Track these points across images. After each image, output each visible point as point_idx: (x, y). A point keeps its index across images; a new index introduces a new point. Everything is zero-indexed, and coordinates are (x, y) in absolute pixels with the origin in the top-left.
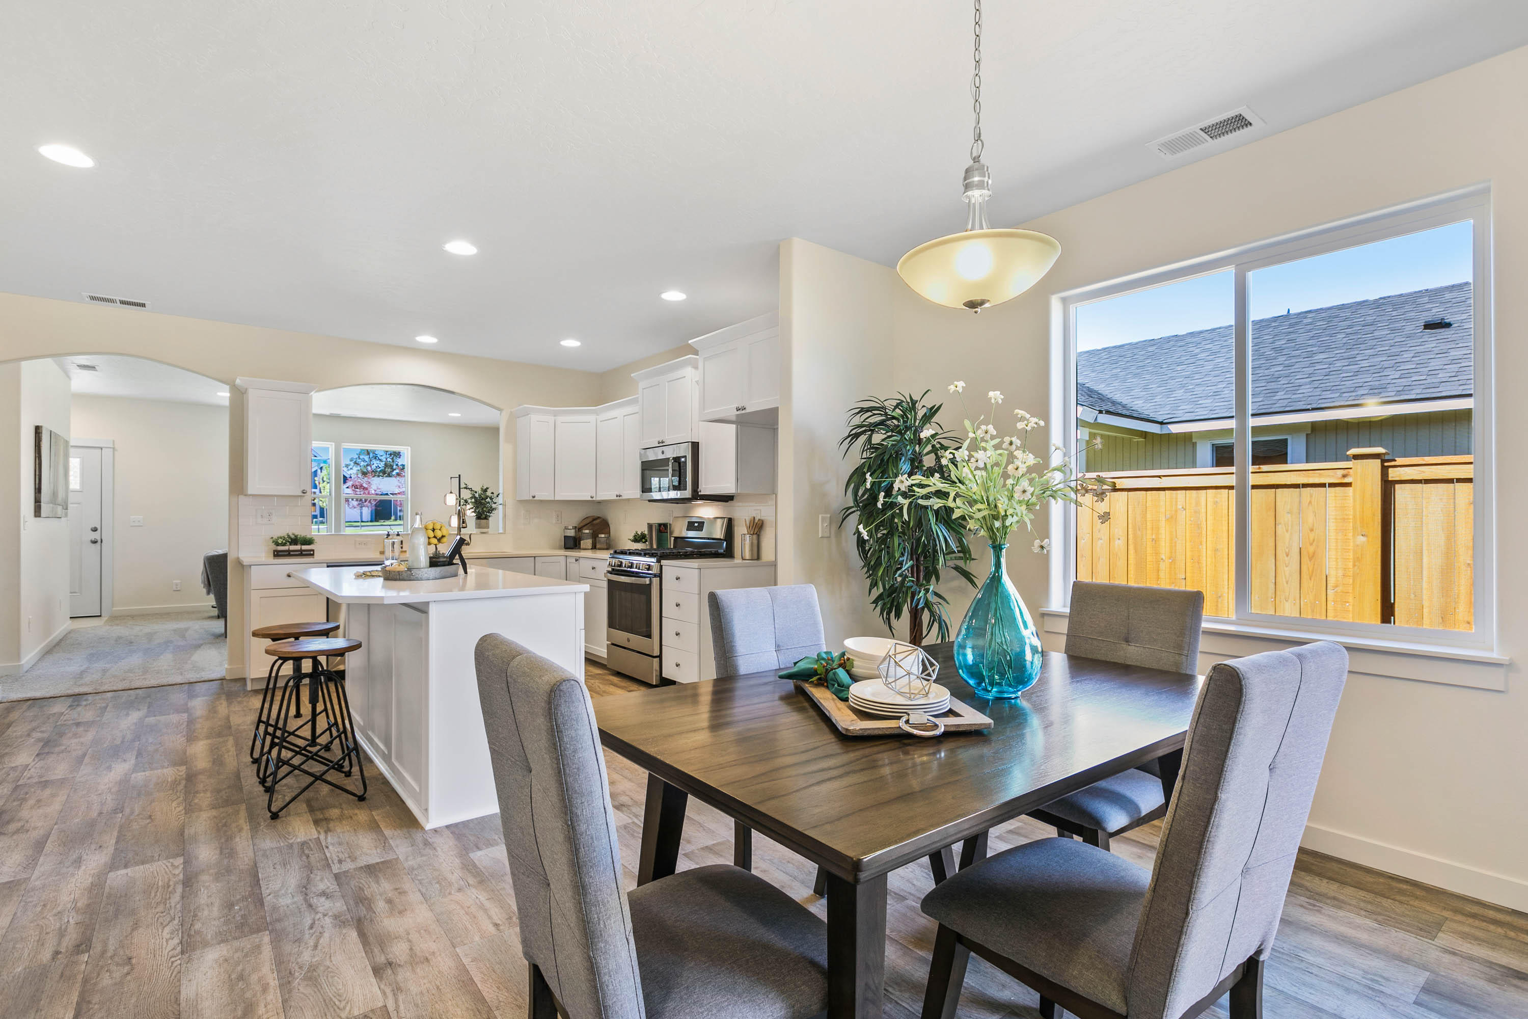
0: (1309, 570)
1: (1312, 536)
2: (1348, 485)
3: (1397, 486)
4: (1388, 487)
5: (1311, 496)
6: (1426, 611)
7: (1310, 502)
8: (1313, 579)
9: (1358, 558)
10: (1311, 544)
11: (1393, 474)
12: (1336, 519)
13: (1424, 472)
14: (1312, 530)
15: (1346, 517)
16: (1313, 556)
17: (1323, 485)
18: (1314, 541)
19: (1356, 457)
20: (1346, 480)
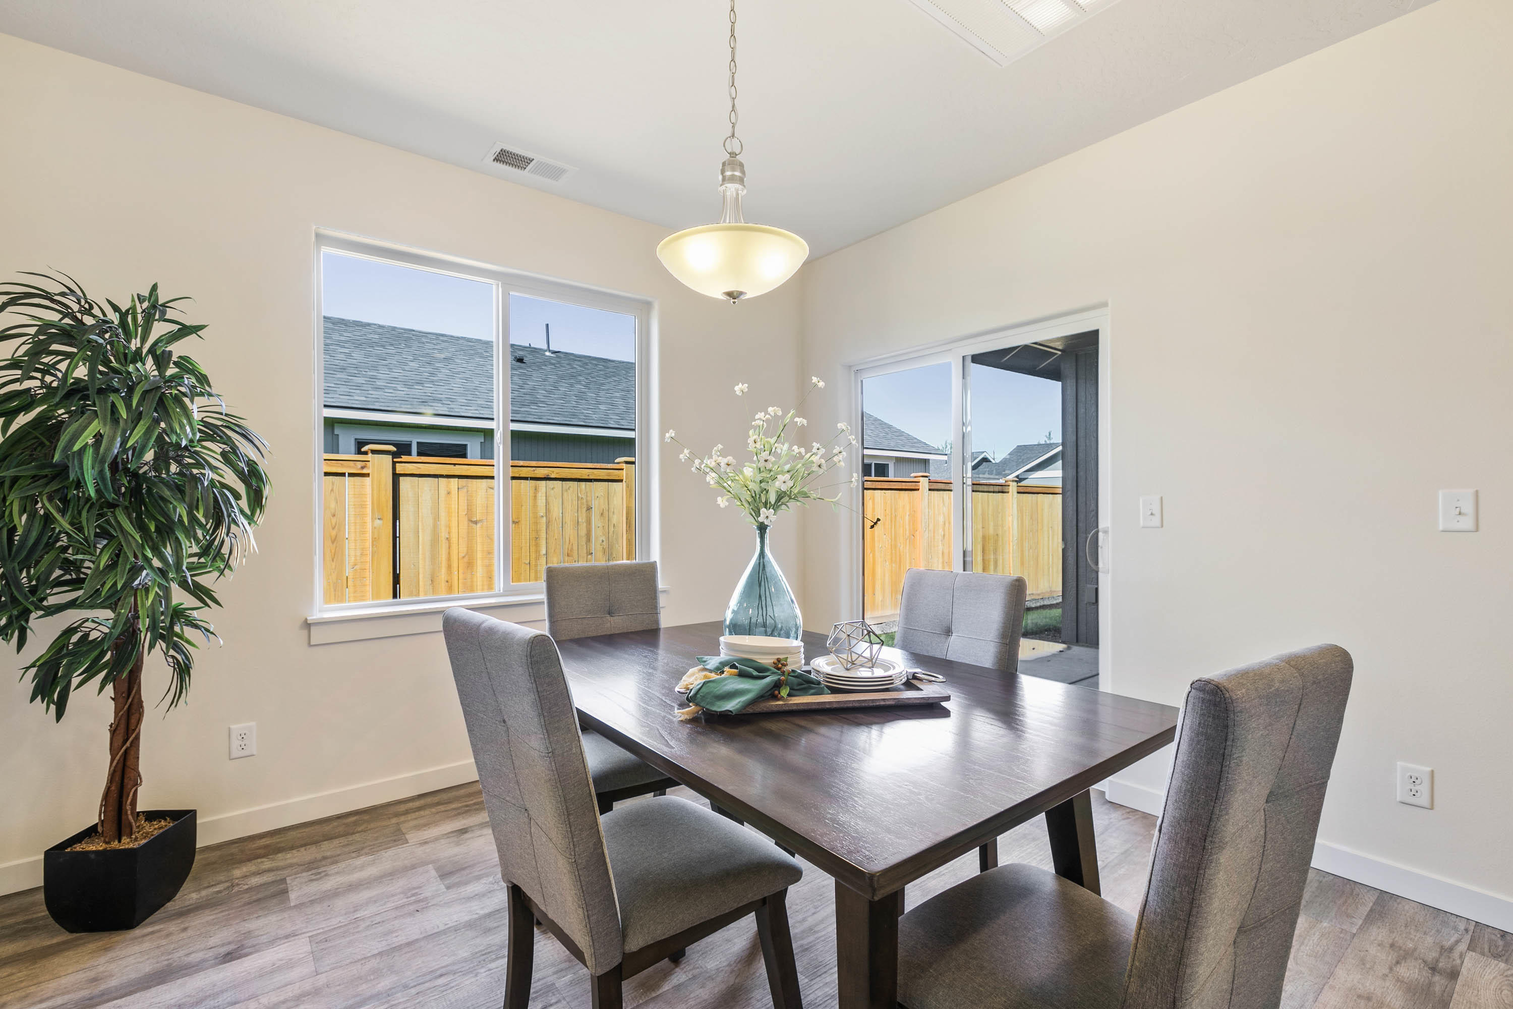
0: (331, 552)
1: (334, 520)
2: (367, 475)
3: (401, 478)
4: (396, 477)
5: (333, 484)
6: (421, 576)
7: (332, 490)
8: (335, 560)
9: (375, 538)
10: (333, 529)
11: (400, 469)
12: (354, 505)
13: (420, 468)
14: (334, 515)
15: (363, 503)
16: (335, 540)
17: (343, 475)
18: (336, 524)
19: (374, 452)
20: (365, 471)
